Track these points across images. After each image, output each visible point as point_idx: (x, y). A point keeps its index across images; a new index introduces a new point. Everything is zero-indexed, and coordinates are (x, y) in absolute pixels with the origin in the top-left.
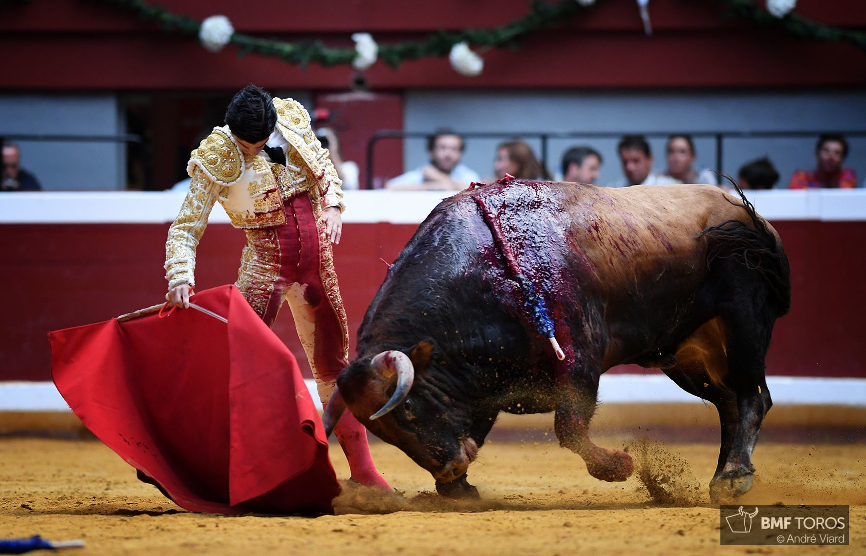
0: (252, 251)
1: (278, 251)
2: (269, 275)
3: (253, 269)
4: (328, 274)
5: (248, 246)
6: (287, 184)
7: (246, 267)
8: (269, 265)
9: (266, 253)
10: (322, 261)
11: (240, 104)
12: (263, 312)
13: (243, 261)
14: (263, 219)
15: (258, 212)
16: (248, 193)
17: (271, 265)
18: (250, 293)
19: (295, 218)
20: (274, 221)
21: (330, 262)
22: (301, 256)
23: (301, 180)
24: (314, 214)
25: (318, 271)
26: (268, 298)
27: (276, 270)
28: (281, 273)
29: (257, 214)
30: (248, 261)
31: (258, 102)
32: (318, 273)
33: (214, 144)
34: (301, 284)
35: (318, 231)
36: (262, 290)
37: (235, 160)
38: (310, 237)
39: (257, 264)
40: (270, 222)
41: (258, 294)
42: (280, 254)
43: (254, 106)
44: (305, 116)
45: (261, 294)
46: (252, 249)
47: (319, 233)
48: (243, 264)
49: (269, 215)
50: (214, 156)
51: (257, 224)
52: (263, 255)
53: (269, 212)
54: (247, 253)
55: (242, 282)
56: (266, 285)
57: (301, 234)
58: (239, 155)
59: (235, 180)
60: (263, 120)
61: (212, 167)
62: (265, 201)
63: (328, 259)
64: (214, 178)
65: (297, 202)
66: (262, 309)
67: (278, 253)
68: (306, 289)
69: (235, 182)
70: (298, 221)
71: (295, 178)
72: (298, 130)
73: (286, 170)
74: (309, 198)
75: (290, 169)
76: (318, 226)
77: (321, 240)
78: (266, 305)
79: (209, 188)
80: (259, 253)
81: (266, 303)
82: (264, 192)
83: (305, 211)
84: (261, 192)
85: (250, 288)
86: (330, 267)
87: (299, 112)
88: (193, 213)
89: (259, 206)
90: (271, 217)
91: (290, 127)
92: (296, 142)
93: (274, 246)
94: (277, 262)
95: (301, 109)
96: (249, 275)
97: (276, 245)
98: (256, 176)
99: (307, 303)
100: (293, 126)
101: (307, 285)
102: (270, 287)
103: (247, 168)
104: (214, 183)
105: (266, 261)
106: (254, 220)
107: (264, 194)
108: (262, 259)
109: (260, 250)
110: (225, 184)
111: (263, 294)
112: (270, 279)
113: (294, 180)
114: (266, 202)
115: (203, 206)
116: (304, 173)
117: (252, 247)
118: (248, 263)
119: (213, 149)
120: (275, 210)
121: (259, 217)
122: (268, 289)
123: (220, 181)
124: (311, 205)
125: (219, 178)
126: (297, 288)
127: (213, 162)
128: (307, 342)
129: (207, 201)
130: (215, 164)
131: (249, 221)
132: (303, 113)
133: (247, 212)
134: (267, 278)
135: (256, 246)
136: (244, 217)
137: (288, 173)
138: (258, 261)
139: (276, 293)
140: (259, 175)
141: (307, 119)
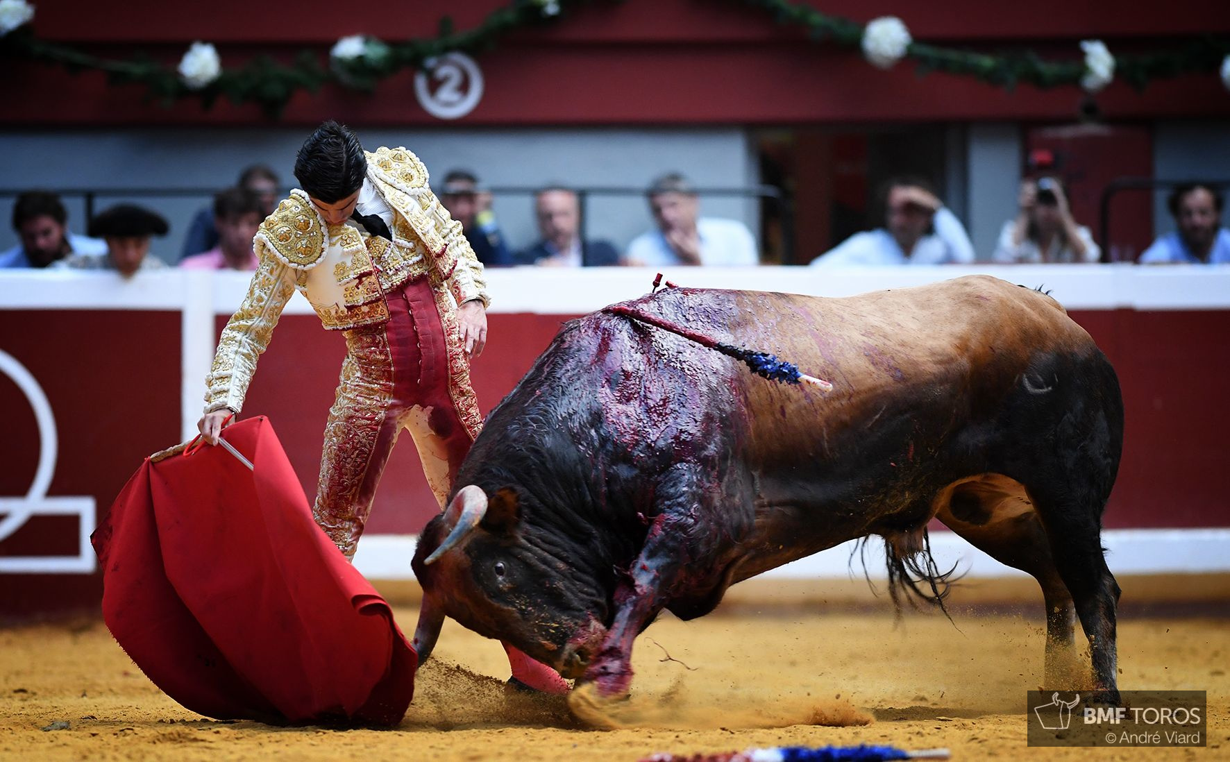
0: (353, 364)
1: (389, 365)
2: (378, 399)
3: (355, 390)
4: (462, 391)
5: (348, 358)
6: (395, 266)
7: (346, 389)
8: (378, 384)
9: (373, 367)
10: (452, 374)
11: (313, 148)
12: (370, 451)
13: (342, 378)
14: (357, 314)
15: (349, 305)
16: (335, 279)
17: (380, 384)
18: (351, 423)
19: (412, 316)
20: (373, 316)
21: (465, 375)
22: (422, 369)
23: (416, 259)
24: (438, 309)
25: (447, 389)
26: (377, 430)
27: (387, 390)
28: (395, 393)
29: (350, 308)
30: (349, 378)
31: (338, 145)
32: (447, 390)
33: (287, 213)
34: (424, 406)
35: (445, 331)
36: (368, 419)
37: (315, 233)
38: (434, 341)
39: (361, 384)
40: (368, 319)
41: (363, 425)
42: (393, 369)
43: (330, 150)
44: (421, 171)
45: (367, 425)
46: (353, 362)
47: (446, 334)
48: (342, 383)
49: (365, 309)
50: (285, 229)
51: (351, 322)
52: (369, 370)
53: (364, 304)
54: (346, 368)
55: (340, 409)
56: (373, 412)
57: (420, 337)
58: (321, 226)
59: (314, 262)
60: (344, 169)
61: (283, 245)
62: (358, 289)
63: (461, 371)
64: (285, 260)
65: (411, 293)
66: (368, 446)
67: (390, 367)
68: (431, 413)
69: (314, 265)
70: (416, 320)
71: (406, 257)
72: (408, 190)
73: (392, 246)
74: (431, 286)
75: (400, 245)
76: (445, 325)
77: (449, 344)
78: (373, 440)
79: (276, 273)
80: (363, 367)
81: (374, 437)
82: (355, 276)
83: (425, 306)
84: (351, 277)
85: (352, 417)
86: (465, 382)
87: (412, 165)
88: (252, 306)
89: (351, 296)
90: (369, 312)
91: (397, 186)
92: (403, 206)
93: (383, 357)
94: (389, 379)
95: (415, 162)
96: (349, 398)
97: (387, 355)
98: (344, 254)
99: (433, 433)
100: (402, 184)
101: (432, 408)
102: (379, 415)
103: (332, 245)
104: (284, 265)
105: (373, 379)
106: (346, 316)
107: (355, 279)
108: (367, 376)
109: (365, 364)
110: (301, 267)
111: (369, 425)
112: (379, 404)
113: (405, 260)
114: (359, 291)
115: (266, 298)
116: (419, 249)
117: (353, 358)
118: (349, 382)
119: (285, 219)
120: (372, 301)
121: (351, 312)
122: (376, 418)
123: (293, 264)
124: (433, 296)
125: (292, 259)
126: (419, 413)
127: (284, 238)
128: (440, 488)
129: (272, 290)
130: (287, 240)
131: (340, 319)
132: (419, 167)
133: (336, 306)
134: (375, 402)
135: (359, 358)
136: (333, 313)
137: (396, 251)
138: (361, 379)
139: (387, 424)
140: (348, 252)
141: (424, 175)
